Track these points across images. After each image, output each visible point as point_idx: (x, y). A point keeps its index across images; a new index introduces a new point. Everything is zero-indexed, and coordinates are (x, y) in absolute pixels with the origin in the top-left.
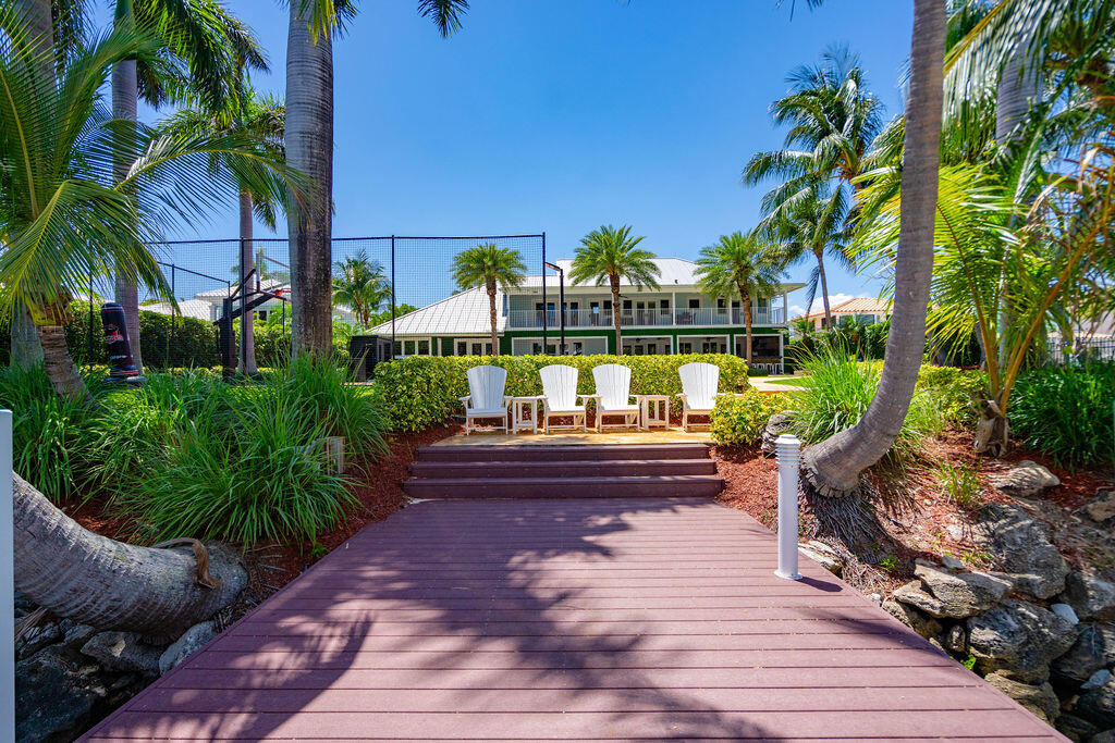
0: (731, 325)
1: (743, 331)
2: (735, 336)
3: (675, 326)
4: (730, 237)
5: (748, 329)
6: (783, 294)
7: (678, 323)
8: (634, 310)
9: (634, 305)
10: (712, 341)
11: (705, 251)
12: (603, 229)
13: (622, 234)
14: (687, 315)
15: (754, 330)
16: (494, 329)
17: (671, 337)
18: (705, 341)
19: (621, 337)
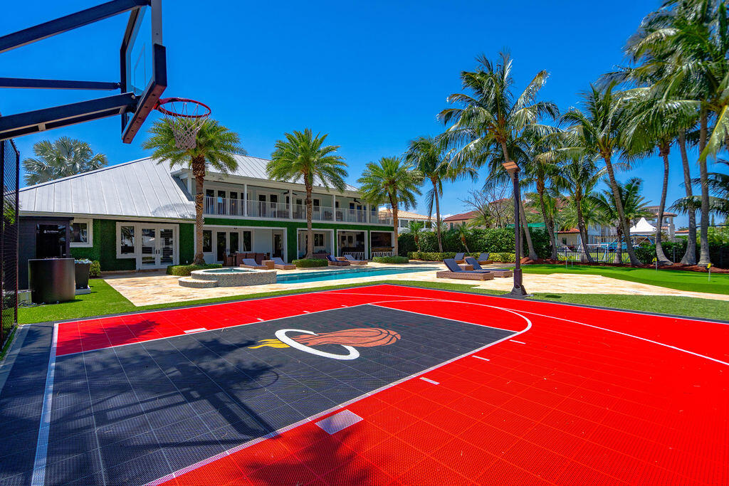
3: (335, 222)
7: (337, 219)
19: (298, 229)
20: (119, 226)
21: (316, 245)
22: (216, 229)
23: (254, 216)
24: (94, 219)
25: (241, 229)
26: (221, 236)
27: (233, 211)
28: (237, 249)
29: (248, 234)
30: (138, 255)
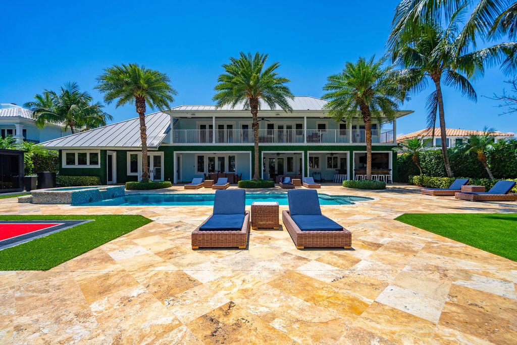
0: (351, 144)
1: (364, 148)
2: (354, 152)
3: (305, 144)
5: (369, 147)
6: (393, 120)
7: (308, 141)
8: (276, 130)
9: (276, 127)
10: (334, 156)
12: (242, 55)
13: (259, 61)
14: (316, 135)
15: (374, 148)
16: (144, 143)
17: (303, 152)
18: (329, 156)
19: (263, 152)
20: (129, 154)
22: (207, 154)
23: (241, 142)
24: (101, 150)
25: (226, 154)
26: (211, 160)
27: (221, 139)
28: (224, 171)
29: (231, 159)
30: (139, 174)
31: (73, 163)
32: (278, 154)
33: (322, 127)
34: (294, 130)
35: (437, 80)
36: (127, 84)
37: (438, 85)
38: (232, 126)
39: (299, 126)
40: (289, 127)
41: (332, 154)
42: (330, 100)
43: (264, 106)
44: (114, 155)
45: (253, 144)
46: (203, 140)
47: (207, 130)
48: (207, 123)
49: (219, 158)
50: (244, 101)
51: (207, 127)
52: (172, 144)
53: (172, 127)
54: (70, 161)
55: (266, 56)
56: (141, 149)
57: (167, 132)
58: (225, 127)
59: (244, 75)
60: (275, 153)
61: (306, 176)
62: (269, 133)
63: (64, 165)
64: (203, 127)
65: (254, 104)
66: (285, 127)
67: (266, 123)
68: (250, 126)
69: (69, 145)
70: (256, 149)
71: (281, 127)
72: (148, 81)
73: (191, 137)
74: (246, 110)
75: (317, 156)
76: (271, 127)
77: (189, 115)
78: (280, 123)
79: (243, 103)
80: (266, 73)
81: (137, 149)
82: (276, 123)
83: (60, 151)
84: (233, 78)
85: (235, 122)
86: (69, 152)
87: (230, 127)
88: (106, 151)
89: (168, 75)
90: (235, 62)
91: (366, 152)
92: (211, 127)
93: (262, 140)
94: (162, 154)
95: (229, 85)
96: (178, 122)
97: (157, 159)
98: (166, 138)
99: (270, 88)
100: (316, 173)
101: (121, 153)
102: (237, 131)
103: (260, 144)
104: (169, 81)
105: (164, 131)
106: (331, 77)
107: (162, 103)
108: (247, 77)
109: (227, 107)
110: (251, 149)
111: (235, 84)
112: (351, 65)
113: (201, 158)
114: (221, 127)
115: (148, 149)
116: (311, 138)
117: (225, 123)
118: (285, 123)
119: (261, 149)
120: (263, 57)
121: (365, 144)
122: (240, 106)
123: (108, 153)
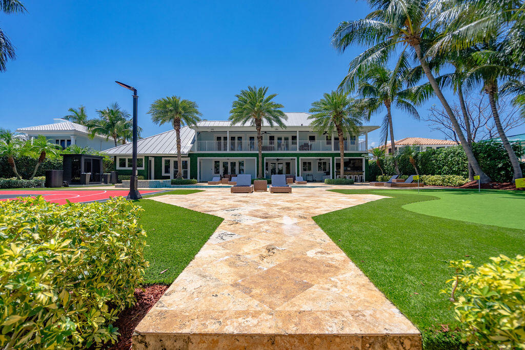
0: (333, 151)
1: (339, 155)
2: (335, 158)
3: (298, 152)
4: (331, 95)
5: (342, 154)
6: (365, 133)
7: (300, 149)
8: (276, 141)
9: (276, 138)
11: (315, 104)
12: (249, 88)
13: (262, 92)
14: (306, 145)
15: (345, 155)
17: (296, 158)
19: (265, 158)
20: (163, 159)
21: (305, 170)
22: (222, 160)
23: (248, 150)
24: (145, 156)
25: (237, 159)
27: (232, 149)
28: (235, 173)
29: (241, 164)
30: (171, 174)
31: (124, 166)
32: (278, 160)
33: (312, 138)
34: (290, 141)
35: (388, 106)
36: (171, 111)
37: (389, 110)
38: (241, 138)
39: (294, 138)
40: (286, 139)
41: (320, 159)
42: (314, 119)
43: (265, 123)
44: (153, 160)
45: (258, 152)
46: (219, 149)
47: (222, 141)
48: (222, 136)
49: (232, 163)
50: (251, 119)
51: (222, 139)
52: (196, 152)
53: (196, 139)
54: (123, 164)
55: (267, 88)
56: (177, 156)
57: (193, 143)
58: (236, 138)
59: (251, 103)
60: (275, 159)
61: (298, 175)
62: (271, 143)
63: (118, 168)
64: (219, 138)
65: (258, 123)
66: (283, 139)
67: (268, 136)
68: (256, 138)
69: (124, 152)
70: (260, 155)
71: (280, 139)
72: (184, 108)
73: (211, 146)
74: (253, 126)
75: (310, 161)
76: (272, 138)
77: (209, 130)
78: (280, 135)
79: (250, 121)
80: (267, 101)
81: (173, 156)
82: (276, 136)
83: (115, 157)
84: (243, 105)
85: (244, 135)
86: (121, 158)
87: (240, 138)
88: (148, 157)
89: (197, 103)
90: (244, 93)
91: (340, 158)
92: (225, 138)
93: (264, 148)
94: (188, 159)
95: (240, 110)
96: (201, 135)
97: (185, 163)
98: (193, 148)
99: (269, 112)
100: (308, 175)
101: (158, 159)
102: (246, 142)
103: (262, 152)
104: (197, 107)
105: (190, 142)
106: (315, 103)
107: (191, 121)
108: (253, 104)
109: (239, 124)
110: (256, 155)
111: (245, 109)
112: (328, 95)
113: (217, 162)
114: (233, 138)
115: (182, 156)
116: (302, 148)
117: (237, 136)
118: (283, 136)
119: (264, 155)
120: (265, 89)
121: (339, 152)
122: (248, 124)
123: (150, 158)
